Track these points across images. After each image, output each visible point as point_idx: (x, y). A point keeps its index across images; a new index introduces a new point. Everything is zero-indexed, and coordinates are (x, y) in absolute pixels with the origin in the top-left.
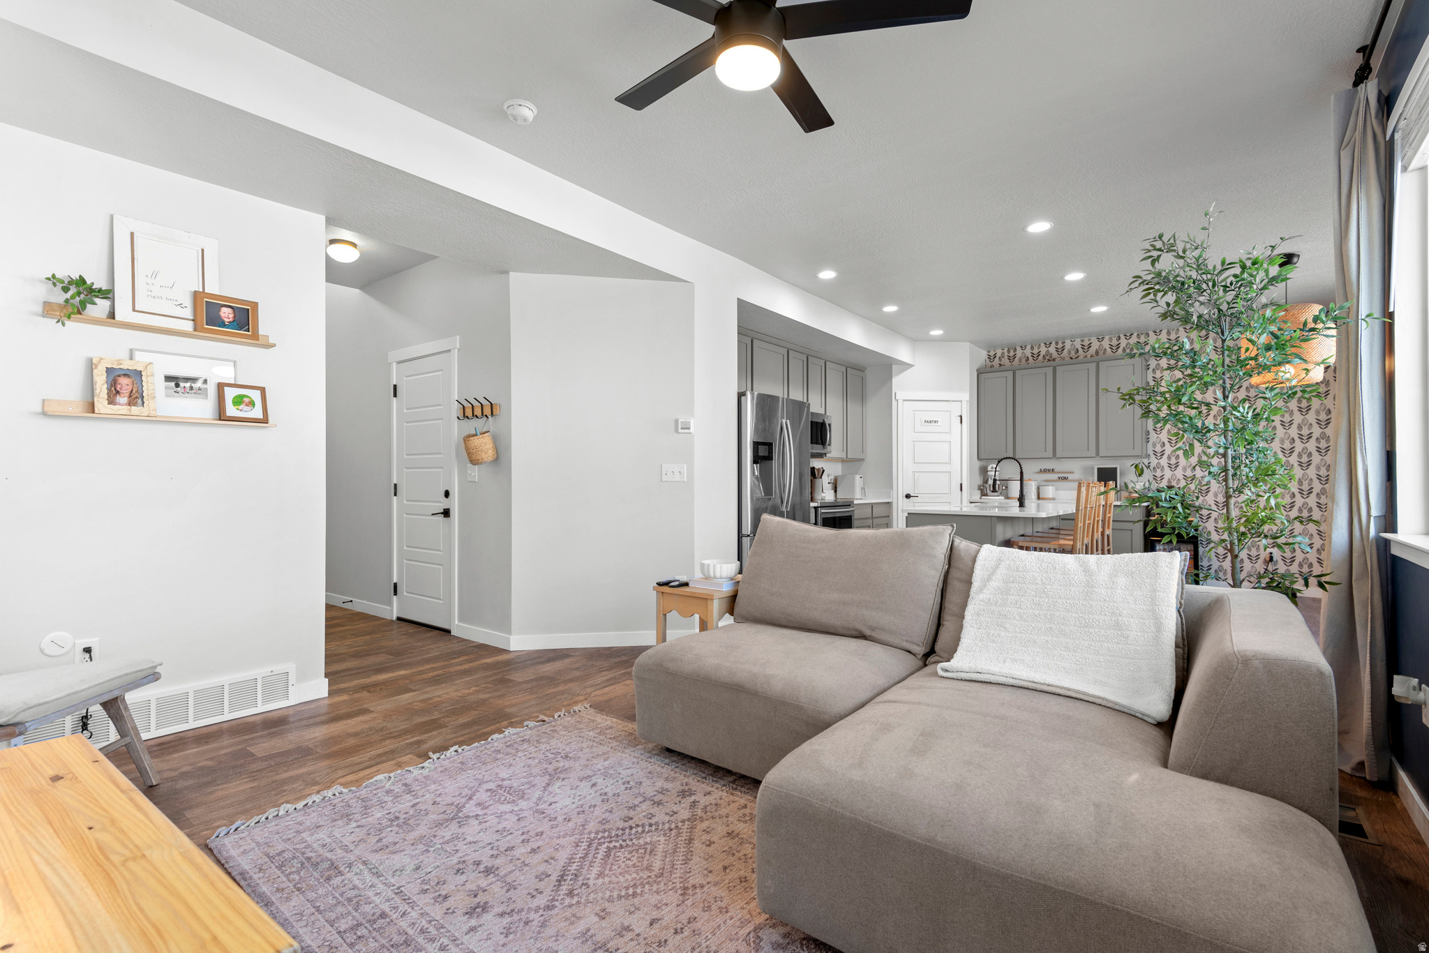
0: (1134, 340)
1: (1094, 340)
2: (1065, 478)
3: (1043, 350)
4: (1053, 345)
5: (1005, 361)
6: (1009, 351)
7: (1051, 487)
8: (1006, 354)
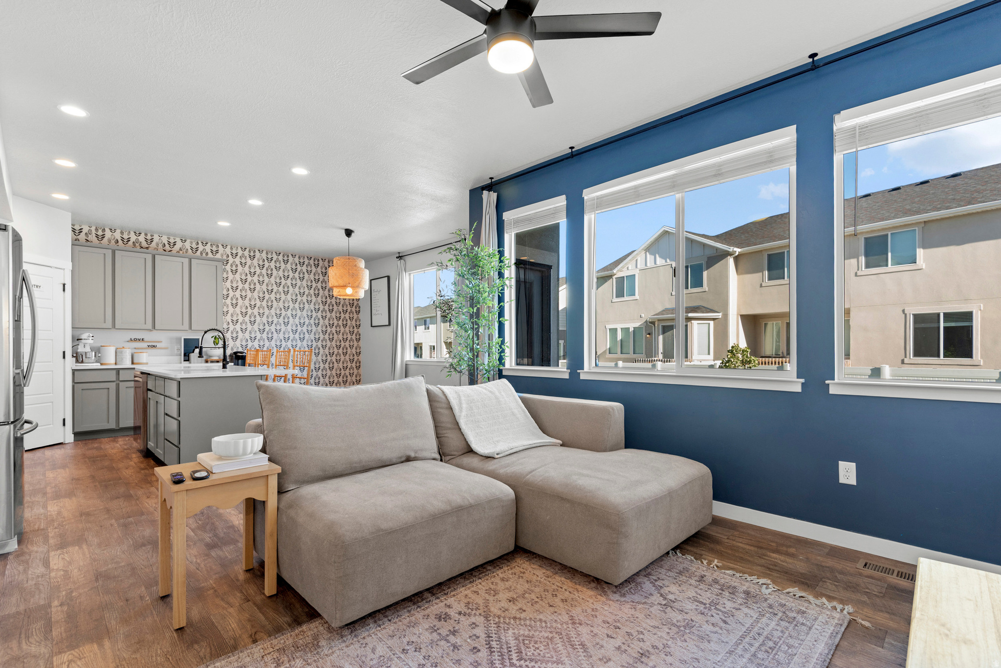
0: (208, 248)
1: (178, 240)
2: (154, 346)
3: (133, 238)
4: (143, 235)
5: (92, 237)
6: (97, 230)
7: (145, 354)
8: (94, 232)
